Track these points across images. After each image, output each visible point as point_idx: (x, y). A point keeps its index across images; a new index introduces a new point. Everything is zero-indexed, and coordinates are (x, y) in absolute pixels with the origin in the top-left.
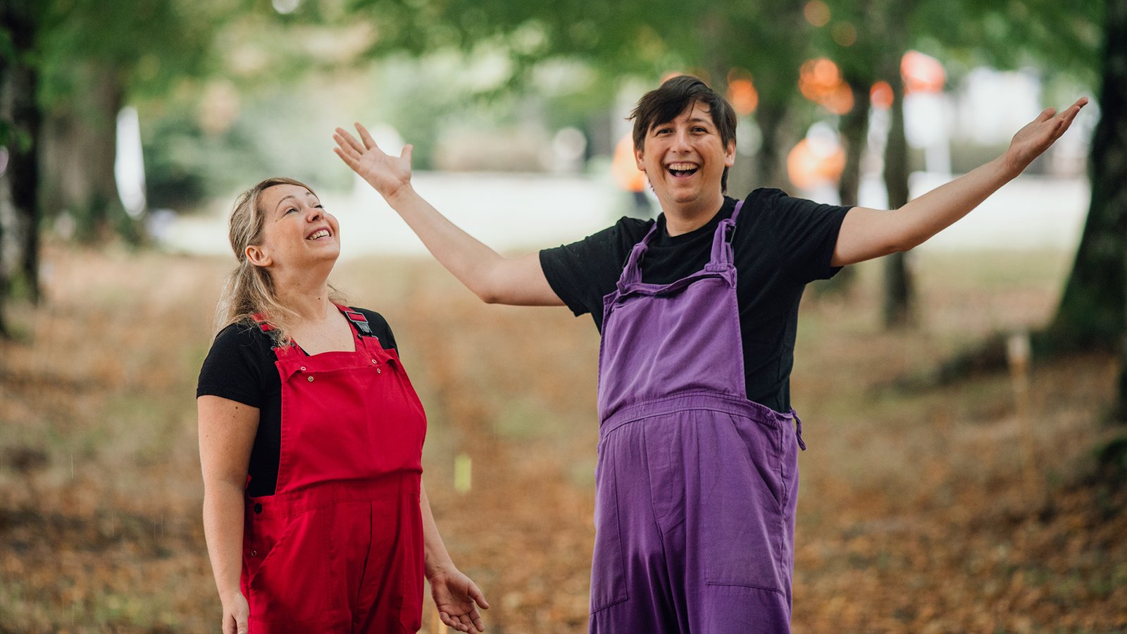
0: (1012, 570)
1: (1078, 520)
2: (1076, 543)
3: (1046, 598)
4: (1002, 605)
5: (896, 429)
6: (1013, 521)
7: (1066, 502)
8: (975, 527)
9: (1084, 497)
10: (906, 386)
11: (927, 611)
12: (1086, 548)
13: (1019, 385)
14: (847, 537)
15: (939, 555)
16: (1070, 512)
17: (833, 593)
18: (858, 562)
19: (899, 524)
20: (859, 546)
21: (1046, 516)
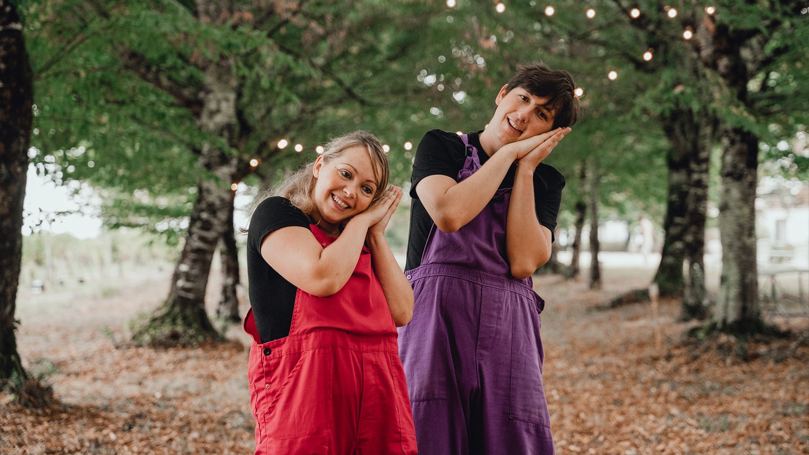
0: (661, 382)
1: (682, 360)
2: (684, 369)
3: (681, 397)
4: (661, 399)
5: (599, 323)
6: (655, 359)
7: (676, 352)
8: (639, 362)
9: (683, 350)
10: (600, 308)
11: (628, 401)
12: (689, 372)
13: (654, 305)
14: (586, 365)
15: (626, 374)
16: (678, 356)
17: (585, 391)
18: (592, 377)
19: (607, 359)
20: (592, 369)
21: (669, 358)
